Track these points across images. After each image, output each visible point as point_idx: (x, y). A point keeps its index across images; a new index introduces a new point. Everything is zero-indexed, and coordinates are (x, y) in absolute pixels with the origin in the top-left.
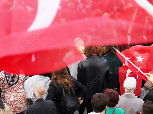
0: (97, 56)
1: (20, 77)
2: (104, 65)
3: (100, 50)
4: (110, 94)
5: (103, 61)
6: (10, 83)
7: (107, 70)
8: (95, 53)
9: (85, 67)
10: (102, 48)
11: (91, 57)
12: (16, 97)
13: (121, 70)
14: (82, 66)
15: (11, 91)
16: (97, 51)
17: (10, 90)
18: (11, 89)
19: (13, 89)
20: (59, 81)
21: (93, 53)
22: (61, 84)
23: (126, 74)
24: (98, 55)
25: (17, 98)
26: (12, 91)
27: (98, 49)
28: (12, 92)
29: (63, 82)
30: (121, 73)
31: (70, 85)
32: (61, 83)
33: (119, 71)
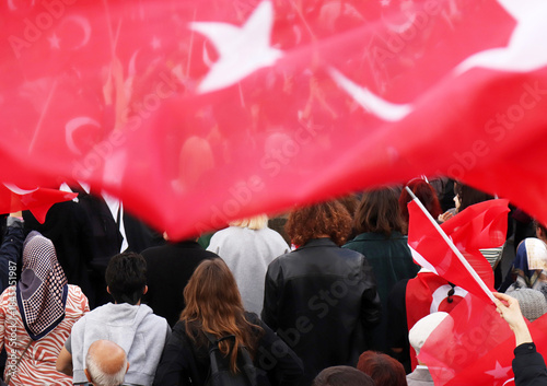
0: (333, 244)
1: (70, 311)
2: (357, 271)
3: (341, 223)
4: (376, 371)
5: (351, 261)
6: (35, 329)
7: (366, 291)
8: (324, 233)
9: (289, 281)
10: (349, 217)
11: (311, 244)
12: (55, 378)
13: (412, 289)
14: (281, 275)
15: (36, 358)
16: (330, 227)
17: (34, 353)
18: (39, 352)
19: (44, 351)
20: (205, 322)
21: (317, 232)
22: (209, 334)
23: (430, 303)
24: (334, 238)
25: (56, 381)
26: (41, 357)
27: (335, 221)
28: (41, 361)
29: (218, 329)
30: (415, 299)
31: (239, 342)
32: (211, 331)
33: (409, 293)
